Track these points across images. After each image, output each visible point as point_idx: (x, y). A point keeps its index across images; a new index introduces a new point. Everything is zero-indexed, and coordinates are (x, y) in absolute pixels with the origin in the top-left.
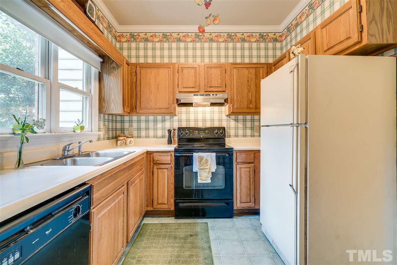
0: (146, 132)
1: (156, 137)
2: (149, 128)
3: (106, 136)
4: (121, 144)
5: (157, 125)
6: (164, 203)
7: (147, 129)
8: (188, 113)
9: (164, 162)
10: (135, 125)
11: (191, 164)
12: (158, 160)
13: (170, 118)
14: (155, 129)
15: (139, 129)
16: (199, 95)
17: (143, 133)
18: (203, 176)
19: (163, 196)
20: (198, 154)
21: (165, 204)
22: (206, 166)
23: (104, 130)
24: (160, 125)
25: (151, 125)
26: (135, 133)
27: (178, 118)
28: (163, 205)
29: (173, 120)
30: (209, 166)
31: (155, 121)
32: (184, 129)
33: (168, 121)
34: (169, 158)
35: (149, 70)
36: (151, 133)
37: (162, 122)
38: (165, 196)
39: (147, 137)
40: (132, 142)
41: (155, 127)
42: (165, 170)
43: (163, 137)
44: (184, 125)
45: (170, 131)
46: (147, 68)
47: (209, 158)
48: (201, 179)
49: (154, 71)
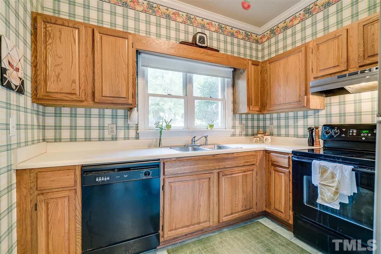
0: (285, 130)
1: (296, 136)
2: (288, 126)
3: (244, 133)
4: (256, 141)
5: (297, 122)
6: (280, 210)
7: (287, 127)
8: (342, 103)
9: (281, 165)
10: (275, 123)
11: (309, 174)
12: (275, 161)
13: (315, 113)
14: (296, 127)
15: (279, 127)
16: (347, 75)
17: (283, 131)
18: (326, 195)
19: (280, 203)
20: (319, 162)
21: (282, 212)
22: (330, 183)
23: (239, 127)
24: (301, 122)
25: (291, 122)
26: (275, 131)
27: (326, 112)
28: (280, 213)
29: (319, 115)
30: (336, 183)
31: (296, 118)
32: (332, 127)
33: (311, 117)
34: (286, 161)
35: (277, 63)
36: (291, 131)
37: (304, 118)
38: (282, 204)
39: (287, 135)
40: (267, 140)
41: (296, 125)
42: (282, 174)
43: (304, 136)
44: (335, 121)
45: (311, 130)
46: (276, 61)
47: (338, 171)
48: (322, 199)
49: (282, 62)
